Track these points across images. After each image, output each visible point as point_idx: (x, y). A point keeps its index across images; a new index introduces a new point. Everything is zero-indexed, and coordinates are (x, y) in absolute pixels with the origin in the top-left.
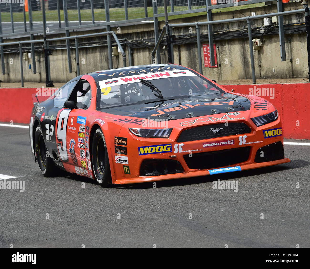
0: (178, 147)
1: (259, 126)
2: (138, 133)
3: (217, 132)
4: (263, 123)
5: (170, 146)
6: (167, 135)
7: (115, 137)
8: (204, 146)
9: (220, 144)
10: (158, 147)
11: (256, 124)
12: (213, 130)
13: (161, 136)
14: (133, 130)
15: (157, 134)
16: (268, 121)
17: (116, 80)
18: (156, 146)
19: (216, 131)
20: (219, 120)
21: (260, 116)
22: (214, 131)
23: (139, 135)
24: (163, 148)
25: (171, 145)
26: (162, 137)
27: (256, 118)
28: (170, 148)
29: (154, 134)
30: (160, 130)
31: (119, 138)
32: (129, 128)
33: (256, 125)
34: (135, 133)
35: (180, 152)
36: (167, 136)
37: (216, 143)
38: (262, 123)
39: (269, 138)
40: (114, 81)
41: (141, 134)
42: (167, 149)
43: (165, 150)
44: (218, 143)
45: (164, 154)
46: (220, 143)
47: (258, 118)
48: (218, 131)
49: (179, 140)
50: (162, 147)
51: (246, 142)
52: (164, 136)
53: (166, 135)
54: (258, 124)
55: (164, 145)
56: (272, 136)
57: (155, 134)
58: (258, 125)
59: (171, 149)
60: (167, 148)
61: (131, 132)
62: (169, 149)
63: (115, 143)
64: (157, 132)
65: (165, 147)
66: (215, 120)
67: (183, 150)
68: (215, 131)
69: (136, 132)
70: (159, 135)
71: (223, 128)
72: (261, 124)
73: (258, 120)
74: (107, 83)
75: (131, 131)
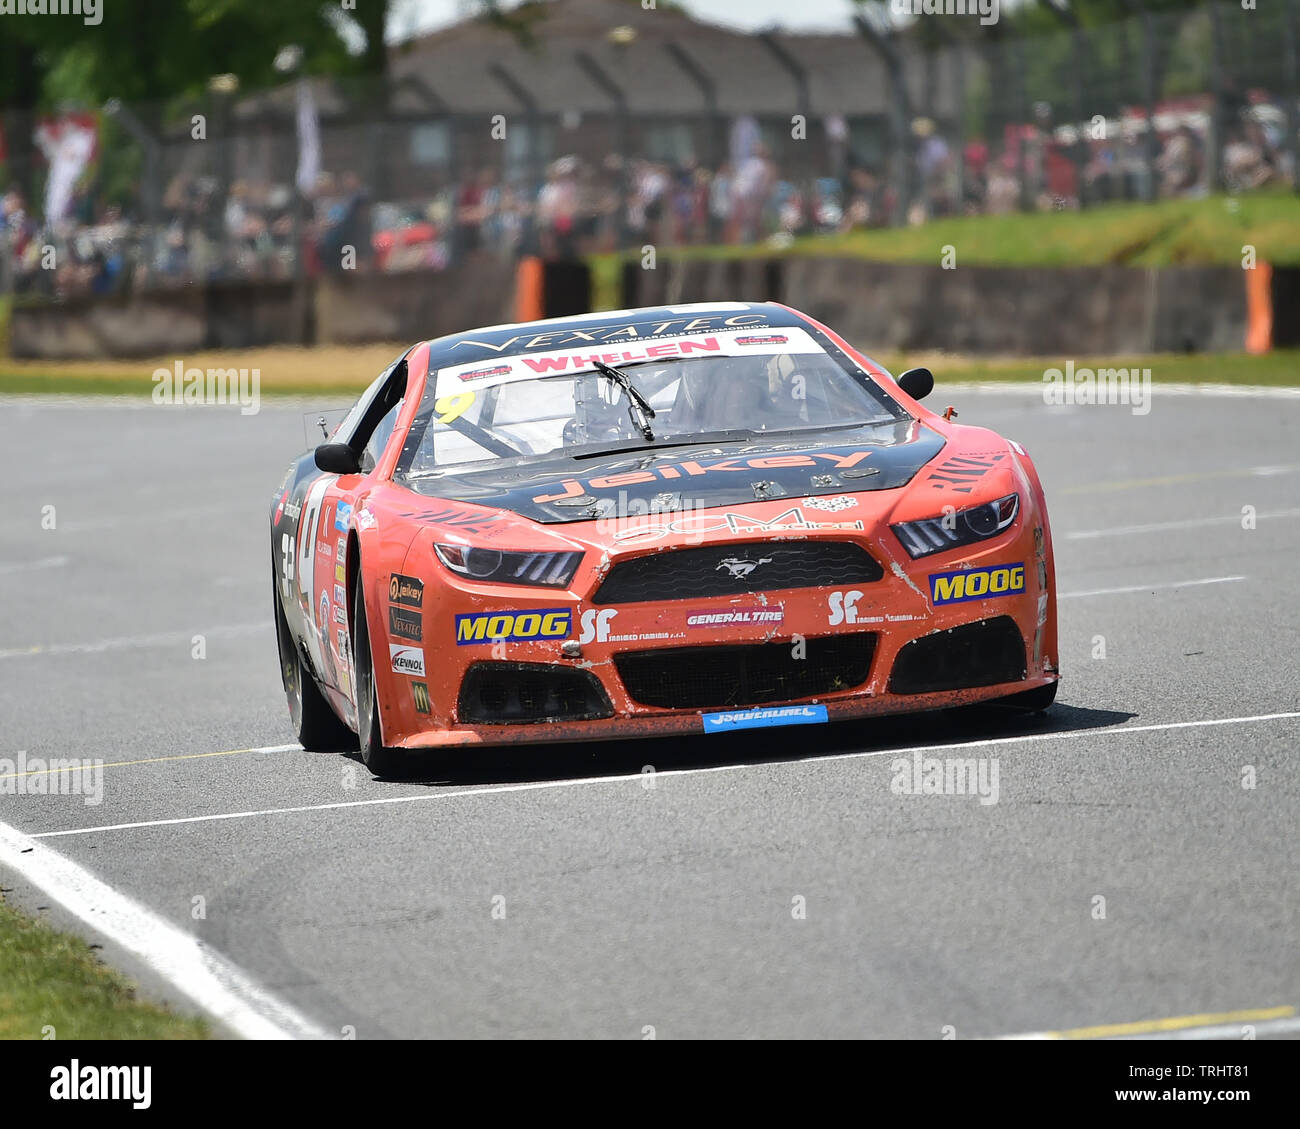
0: (594, 622)
1: (922, 556)
2: (463, 565)
3: (746, 572)
4: (939, 543)
5: (566, 615)
6: (561, 575)
7: (393, 576)
8: (690, 622)
9: (751, 616)
10: (522, 619)
11: (910, 546)
12: (731, 564)
13: (539, 578)
14: (448, 551)
15: (526, 571)
16: (962, 537)
17: (505, 367)
18: (515, 615)
19: (743, 570)
20: (761, 526)
21: (934, 518)
22: (734, 570)
23: (464, 569)
24: (542, 624)
25: (569, 614)
26: (544, 582)
27: (913, 525)
28: (566, 623)
29: (516, 569)
30: (539, 557)
31: (403, 580)
32: (434, 544)
33: (908, 551)
34: (452, 562)
35: (602, 638)
36: (561, 581)
37: (737, 615)
38: (934, 545)
39: (957, 605)
40: (497, 368)
41: (469, 567)
42: (553, 628)
43: (546, 631)
44: (747, 614)
45: (541, 644)
46: (754, 613)
47: (921, 525)
48: (750, 568)
49: (600, 596)
50: (536, 618)
51: (856, 617)
52: (552, 580)
53: (557, 575)
54: (915, 545)
55: (543, 613)
56: (965, 598)
57: (521, 571)
58: (915, 551)
59: (569, 628)
60: (556, 624)
61: (439, 559)
62: (561, 628)
63: (391, 598)
64: (529, 562)
65: (549, 618)
66: (746, 528)
67: (613, 632)
68: (738, 568)
69: (456, 558)
70: (535, 576)
71: (770, 560)
72: (931, 550)
73: (922, 531)
74: (465, 377)
75: (439, 553)
